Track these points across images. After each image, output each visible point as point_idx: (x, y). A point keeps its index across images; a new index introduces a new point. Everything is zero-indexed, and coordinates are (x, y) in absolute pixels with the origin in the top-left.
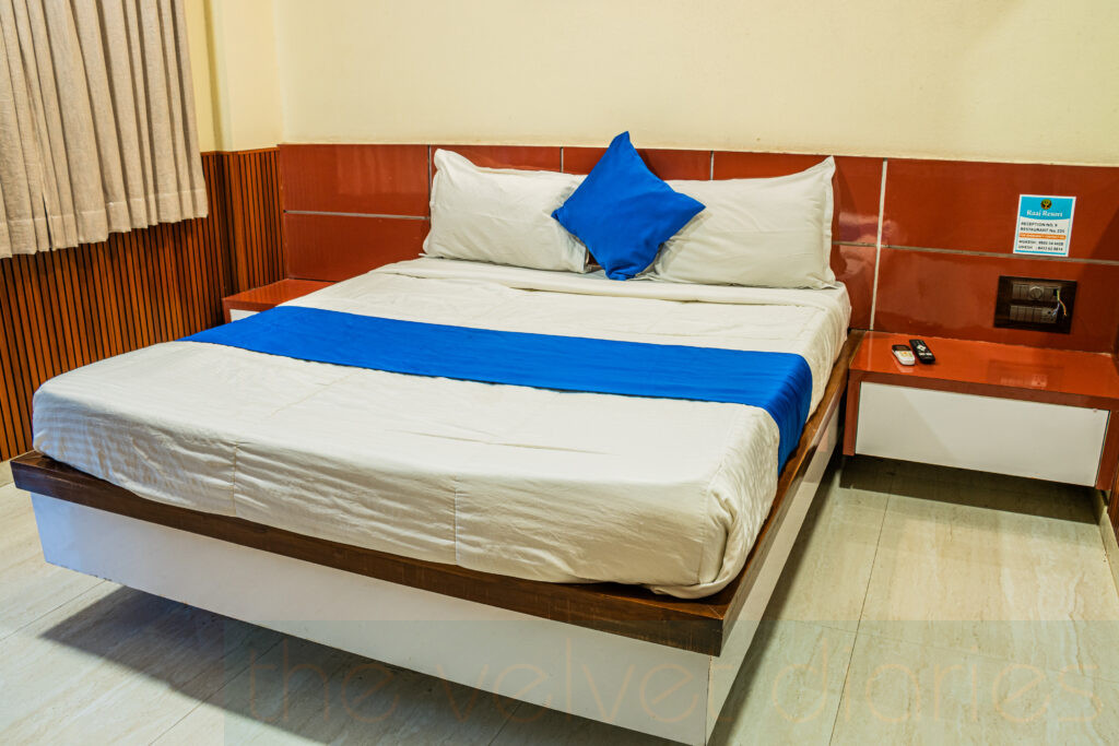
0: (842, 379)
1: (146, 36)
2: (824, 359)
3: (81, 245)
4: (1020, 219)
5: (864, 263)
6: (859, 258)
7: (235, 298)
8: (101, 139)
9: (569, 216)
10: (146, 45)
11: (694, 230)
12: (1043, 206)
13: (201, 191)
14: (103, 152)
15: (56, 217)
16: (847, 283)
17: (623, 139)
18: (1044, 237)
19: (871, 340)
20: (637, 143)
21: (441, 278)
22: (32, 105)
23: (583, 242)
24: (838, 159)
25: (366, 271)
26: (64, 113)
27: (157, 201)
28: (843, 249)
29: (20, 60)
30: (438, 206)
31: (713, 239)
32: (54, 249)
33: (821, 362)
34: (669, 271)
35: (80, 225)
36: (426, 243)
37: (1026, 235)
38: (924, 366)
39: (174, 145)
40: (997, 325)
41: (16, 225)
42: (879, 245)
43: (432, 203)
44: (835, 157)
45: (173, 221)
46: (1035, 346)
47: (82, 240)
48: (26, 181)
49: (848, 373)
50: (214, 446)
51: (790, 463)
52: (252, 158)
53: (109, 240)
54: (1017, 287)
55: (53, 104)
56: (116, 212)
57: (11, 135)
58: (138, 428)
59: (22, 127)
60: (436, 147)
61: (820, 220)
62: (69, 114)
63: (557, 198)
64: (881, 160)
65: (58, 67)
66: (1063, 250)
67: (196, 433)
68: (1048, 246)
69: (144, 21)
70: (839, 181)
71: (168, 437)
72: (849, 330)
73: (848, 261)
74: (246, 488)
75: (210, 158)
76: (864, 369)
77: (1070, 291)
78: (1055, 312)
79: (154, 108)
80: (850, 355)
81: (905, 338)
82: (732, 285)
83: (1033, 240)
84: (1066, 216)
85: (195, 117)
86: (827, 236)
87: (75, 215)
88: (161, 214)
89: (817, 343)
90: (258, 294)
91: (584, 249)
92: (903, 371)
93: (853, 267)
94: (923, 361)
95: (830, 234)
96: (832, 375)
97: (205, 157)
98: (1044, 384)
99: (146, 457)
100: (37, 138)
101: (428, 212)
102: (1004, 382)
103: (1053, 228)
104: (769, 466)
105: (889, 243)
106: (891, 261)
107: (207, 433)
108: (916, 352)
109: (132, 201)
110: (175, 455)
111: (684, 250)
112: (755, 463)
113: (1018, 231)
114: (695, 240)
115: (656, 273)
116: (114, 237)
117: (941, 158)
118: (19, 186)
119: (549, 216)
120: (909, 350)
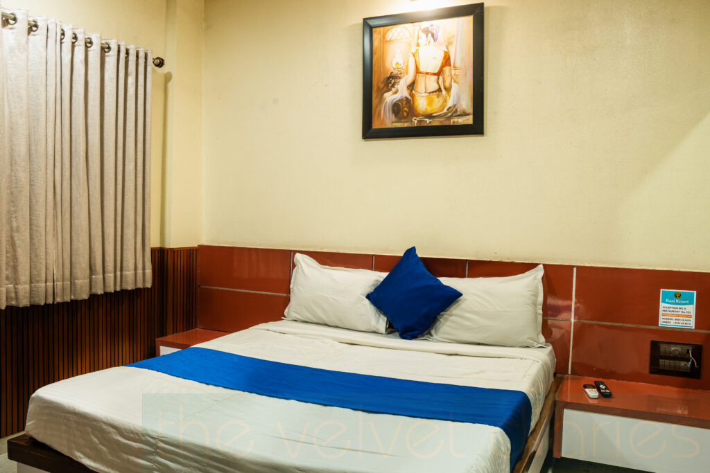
0: (551, 407)
1: (126, 178)
2: (539, 394)
3: (72, 301)
4: (662, 305)
5: (563, 331)
6: (560, 328)
7: (164, 339)
8: (92, 237)
9: (377, 297)
10: (126, 183)
11: (455, 309)
12: (676, 296)
13: (149, 272)
14: (92, 245)
15: (59, 283)
16: (553, 344)
17: (411, 252)
18: (678, 316)
19: (569, 381)
20: (420, 254)
21: (295, 334)
22: (55, 216)
23: (385, 314)
24: (545, 266)
25: (248, 328)
26: (73, 221)
27: (121, 276)
28: (550, 322)
29: (52, 190)
30: (295, 288)
31: (467, 315)
32: (55, 303)
33: (537, 396)
34: (439, 334)
35: (73, 288)
36: (286, 310)
37: (666, 315)
38: (604, 399)
39: (135, 243)
40: (652, 372)
41: (35, 287)
42: (573, 320)
43: (291, 286)
44: (544, 265)
45: (130, 289)
46: (677, 387)
47: (73, 297)
48: (44, 260)
49: (555, 403)
50: (143, 438)
51: (518, 464)
52: (182, 253)
53: (89, 298)
54: (663, 348)
55: (67, 216)
56: (96, 282)
57: (40, 233)
58: (95, 423)
59: (48, 228)
60: (295, 252)
61: (535, 304)
62: (75, 222)
63: (369, 287)
64: (572, 267)
65: (73, 195)
66: (691, 324)
67: (132, 428)
68: (681, 322)
69: (127, 170)
70: (547, 280)
71: (114, 431)
72: (555, 374)
73: (553, 329)
74: (161, 467)
75: (157, 252)
76: (565, 400)
77: (698, 351)
78: (689, 364)
79: (126, 221)
80: (556, 392)
81: (591, 380)
82: (479, 344)
83: (672, 317)
84: (691, 303)
85: (150, 227)
86: (540, 314)
87: (71, 282)
88: (123, 284)
89: (534, 384)
90: (179, 337)
91: (386, 319)
92: (591, 402)
93: (556, 333)
94: (603, 395)
95: (541, 313)
96: (544, 405)
97: (153, 251)
98: (686, 412)
99: (98, 442)
100: (55, 235)
101: (288, 291)
102: (659, 410)
103: (683, 310)
104: (504, 467)
105: (579, 319)
106: (580, 330)
107: (140, 430)
108: (599, 390)
109: (106, 275)
110: (118, 442)
111: (450, 322)
112: (495, 465)
113: (661, 312)
114: (457, 316)
115: (431, 335)
116: (93, 297)
117: (610, 266)
118: (40, 263)
119: (365, 298)
120: (594, 388)
